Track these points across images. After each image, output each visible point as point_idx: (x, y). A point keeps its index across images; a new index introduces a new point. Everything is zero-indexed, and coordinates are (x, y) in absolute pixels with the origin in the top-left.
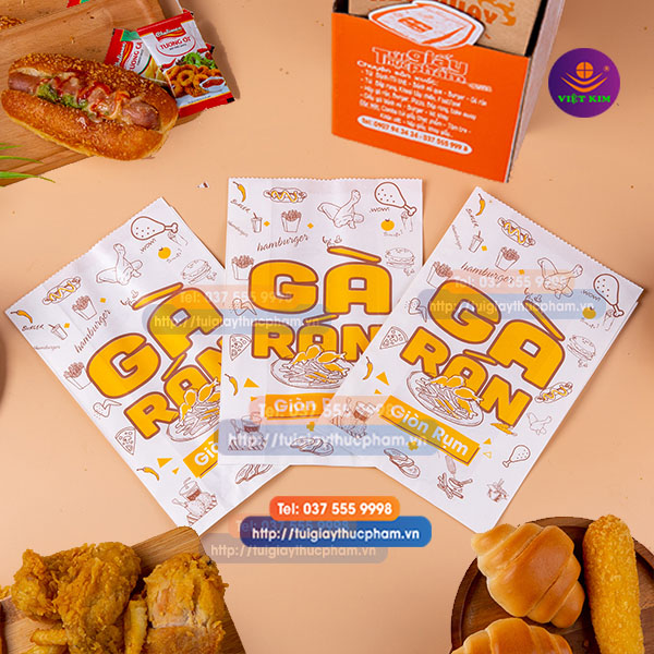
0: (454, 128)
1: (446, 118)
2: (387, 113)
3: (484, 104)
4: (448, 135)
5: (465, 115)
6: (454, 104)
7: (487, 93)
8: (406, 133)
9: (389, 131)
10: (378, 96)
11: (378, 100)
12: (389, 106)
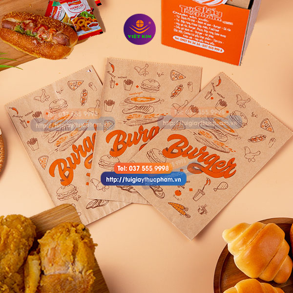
0: (216, 41)
1: (212, 37)
2: (186, 35)
3: (230, 30)
4: (213, 44)
5: (221, 35)
6: (216, 30)
7: (231, 25)
8: (195, 43)
9: (187, 43)
10: (182, 27)
11: (182, 29)
12: (187, 32)
